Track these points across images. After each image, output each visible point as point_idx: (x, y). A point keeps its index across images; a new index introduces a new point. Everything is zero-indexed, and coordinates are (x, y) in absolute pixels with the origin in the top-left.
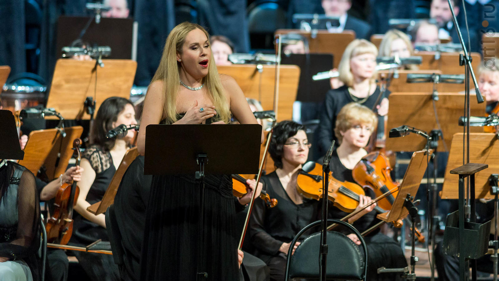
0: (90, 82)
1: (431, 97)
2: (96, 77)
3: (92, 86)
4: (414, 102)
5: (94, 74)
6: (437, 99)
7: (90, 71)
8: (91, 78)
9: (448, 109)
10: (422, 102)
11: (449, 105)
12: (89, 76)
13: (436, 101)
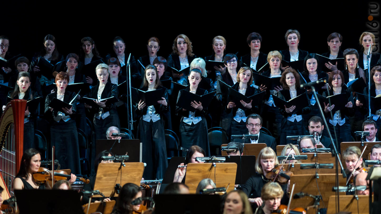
0: (118, 175)
1: (315, 177)
2: (121, 172)
3: (119, 178)
4: (305, 180)
5: (120, 171)
6: (318, 177)
7: (117, 169)
8: (118, 173)
9: (324, 183)
10: (310, 180)
11: (325, 181)
12: (117, 172)
13: (318, 178)
